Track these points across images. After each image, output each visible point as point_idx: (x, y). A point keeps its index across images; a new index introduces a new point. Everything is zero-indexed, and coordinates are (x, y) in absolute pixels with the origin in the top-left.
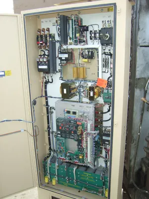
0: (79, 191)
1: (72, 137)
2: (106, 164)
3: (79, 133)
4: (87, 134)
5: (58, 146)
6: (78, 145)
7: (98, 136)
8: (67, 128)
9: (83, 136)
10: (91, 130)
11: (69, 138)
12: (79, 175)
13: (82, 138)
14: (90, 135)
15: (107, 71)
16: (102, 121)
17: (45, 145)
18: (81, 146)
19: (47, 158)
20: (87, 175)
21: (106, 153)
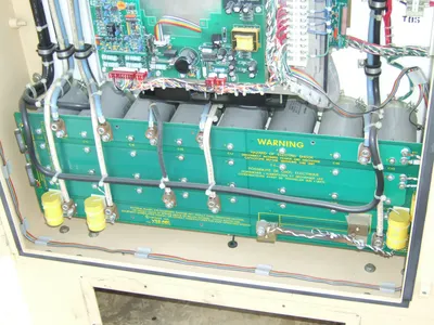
0: (232, 244)
12: (236, 154)
17: (12, 22)
19: (35, 94)
20: (282, 150)
21: (378, 12)
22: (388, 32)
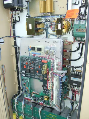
1: (37, 77)
2: (73, 106)
3: (44, 72)
4: (54, 74)
5: (23, 86)
6: (43, 86)
7: (65, 77)
8: (32, 67)
9: (48, 77)
10: (58, 69)
11: (34, 78)
12: (45, 115)
13: (48, 78)
14: (56, 75)
15: (77, 3)
16: (70, 61)
17: (14, 83)
18: (47, 87)
19: (15, 96)
20: (53, 117)
21: (73, 94)
22: (75, 98)
